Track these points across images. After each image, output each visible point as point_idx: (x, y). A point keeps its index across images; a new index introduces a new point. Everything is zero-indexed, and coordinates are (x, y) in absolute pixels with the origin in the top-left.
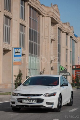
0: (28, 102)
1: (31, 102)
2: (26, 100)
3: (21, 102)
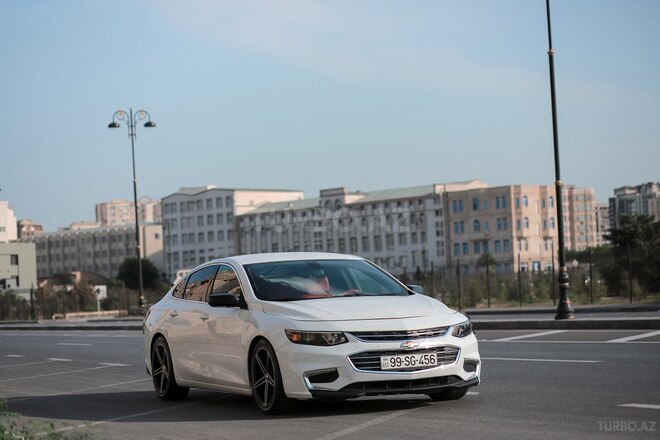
0: (403, 366)
1: (417, 365)
2: (395, 357)
3: (377, 367)
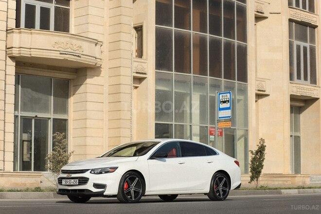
0: (68, 184)
1: (72, 184)
2: (66, 180)
3: (62, 184)
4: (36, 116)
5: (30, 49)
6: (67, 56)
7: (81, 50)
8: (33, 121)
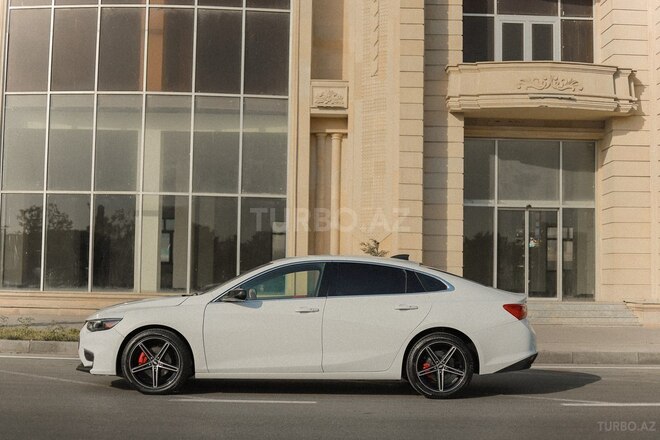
4: (529, 206)
5: (478, 96)
6: (545, 100)
7: (578, 88)
8: (527, 214)
